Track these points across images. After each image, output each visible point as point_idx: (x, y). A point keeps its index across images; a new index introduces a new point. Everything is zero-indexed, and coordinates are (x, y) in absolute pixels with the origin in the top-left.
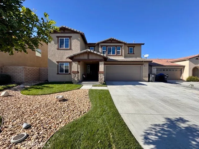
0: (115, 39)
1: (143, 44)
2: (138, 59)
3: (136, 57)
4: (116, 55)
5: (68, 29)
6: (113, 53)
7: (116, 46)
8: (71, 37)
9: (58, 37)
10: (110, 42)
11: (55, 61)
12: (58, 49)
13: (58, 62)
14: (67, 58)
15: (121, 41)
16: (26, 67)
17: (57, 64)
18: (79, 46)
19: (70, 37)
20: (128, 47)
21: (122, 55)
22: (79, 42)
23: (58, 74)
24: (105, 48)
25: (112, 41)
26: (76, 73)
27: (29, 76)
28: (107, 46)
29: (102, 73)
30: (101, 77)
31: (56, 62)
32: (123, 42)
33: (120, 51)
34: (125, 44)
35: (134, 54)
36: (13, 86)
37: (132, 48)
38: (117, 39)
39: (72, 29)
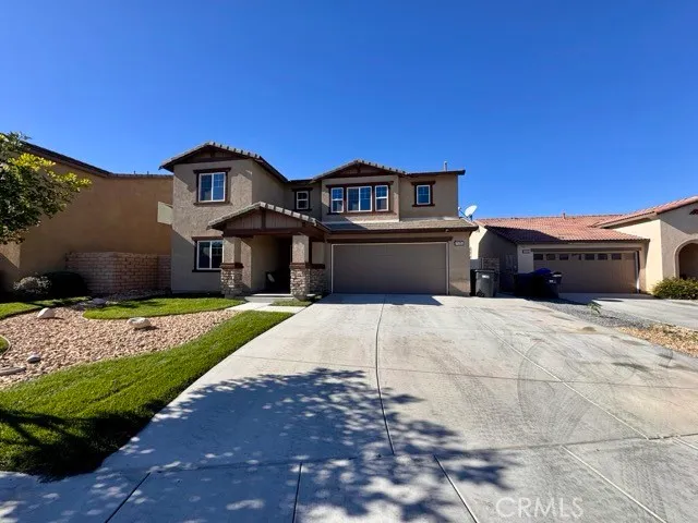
0: (367, 162)
1: (463, 173)
2: (448, 222)
3: (440, 216)
4: (374, 212)
5: (220, 150)
6: (365, 205)
7: (373, 184)
8: (230, 169)
9: (197, 172)
10: (355, 172)
11: (188, 237)
12: (197, 204)
13: (195, 239)
14: (208, 228)
15: (387, 168)
16: (119, 254)
17: (193, 243)
18: (249, 194)
19: (226, 170)
20: (412, 184)
21: (391, 212)
22: (250, 182)
23: (195, 271)
24: (340, 191)
25: (358, 169)
26: (232, 268)
27: (127, 277)
28: (345, 186)
29: (299, 266)
30: (298, 278)
31: (190, 240)
32: (394, 169)
33: (387, 197)
34: (401, 176)
35: (432, 205)
36: (81, 301)
37: (429, 188)
38: (373, 164)
39: (232, 149)
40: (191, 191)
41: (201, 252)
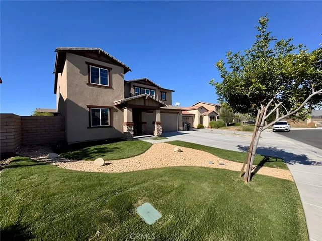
7: (151, 89)
8: (111, 69)
9: (88, 64)
11: (83, 106)
12: (88, 84)
17: (88, 110)
20: (160, 92)
22: (123, 79)
23: (90, 127)
24: (139, 89)
25: (146, 82)
26: (131, 125)
29: (160, 124)
30: (159, 128)
35: (166, 100)
37: (164, 94)
40: (84, 75)
41: (93, 115)
